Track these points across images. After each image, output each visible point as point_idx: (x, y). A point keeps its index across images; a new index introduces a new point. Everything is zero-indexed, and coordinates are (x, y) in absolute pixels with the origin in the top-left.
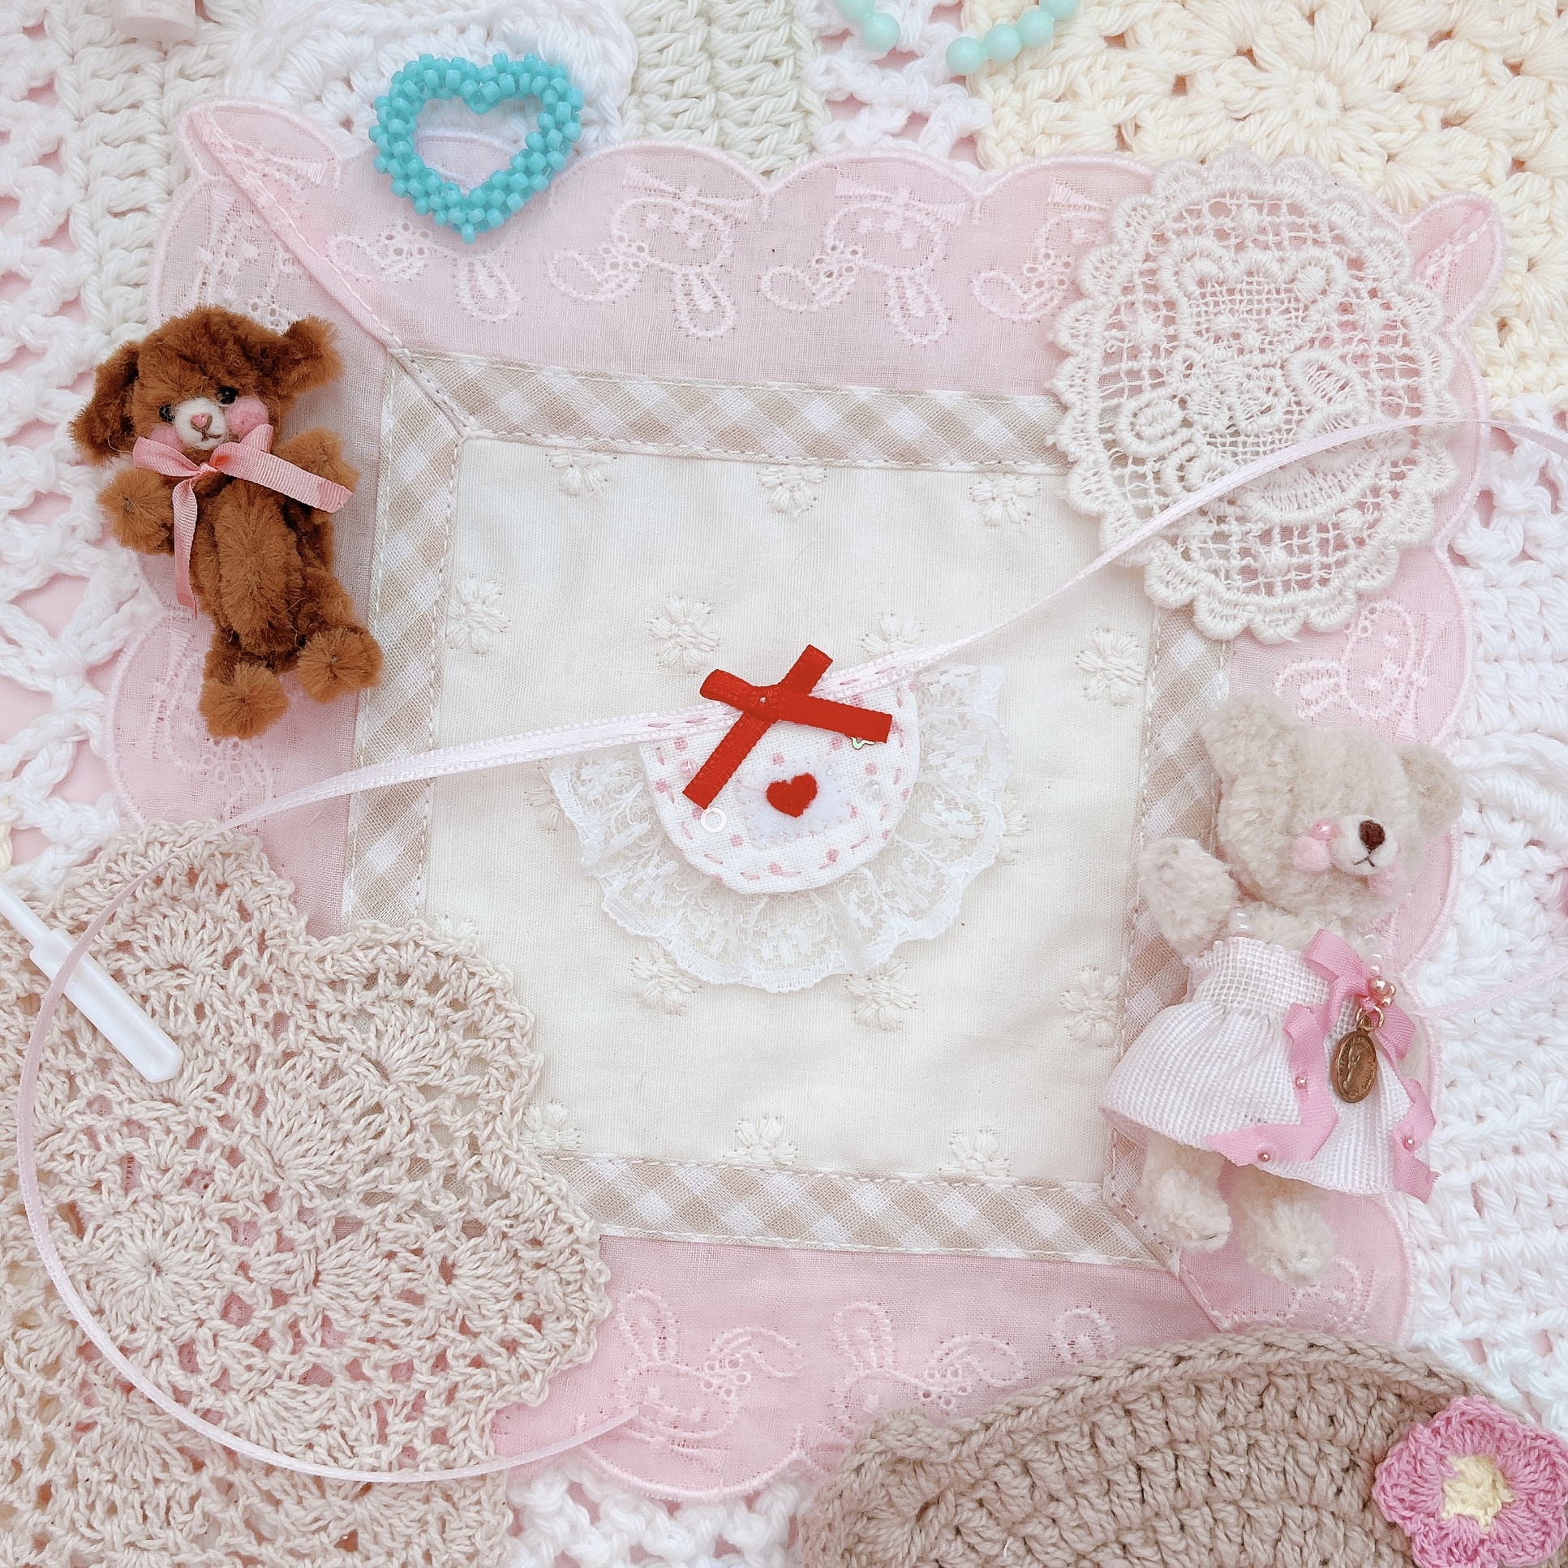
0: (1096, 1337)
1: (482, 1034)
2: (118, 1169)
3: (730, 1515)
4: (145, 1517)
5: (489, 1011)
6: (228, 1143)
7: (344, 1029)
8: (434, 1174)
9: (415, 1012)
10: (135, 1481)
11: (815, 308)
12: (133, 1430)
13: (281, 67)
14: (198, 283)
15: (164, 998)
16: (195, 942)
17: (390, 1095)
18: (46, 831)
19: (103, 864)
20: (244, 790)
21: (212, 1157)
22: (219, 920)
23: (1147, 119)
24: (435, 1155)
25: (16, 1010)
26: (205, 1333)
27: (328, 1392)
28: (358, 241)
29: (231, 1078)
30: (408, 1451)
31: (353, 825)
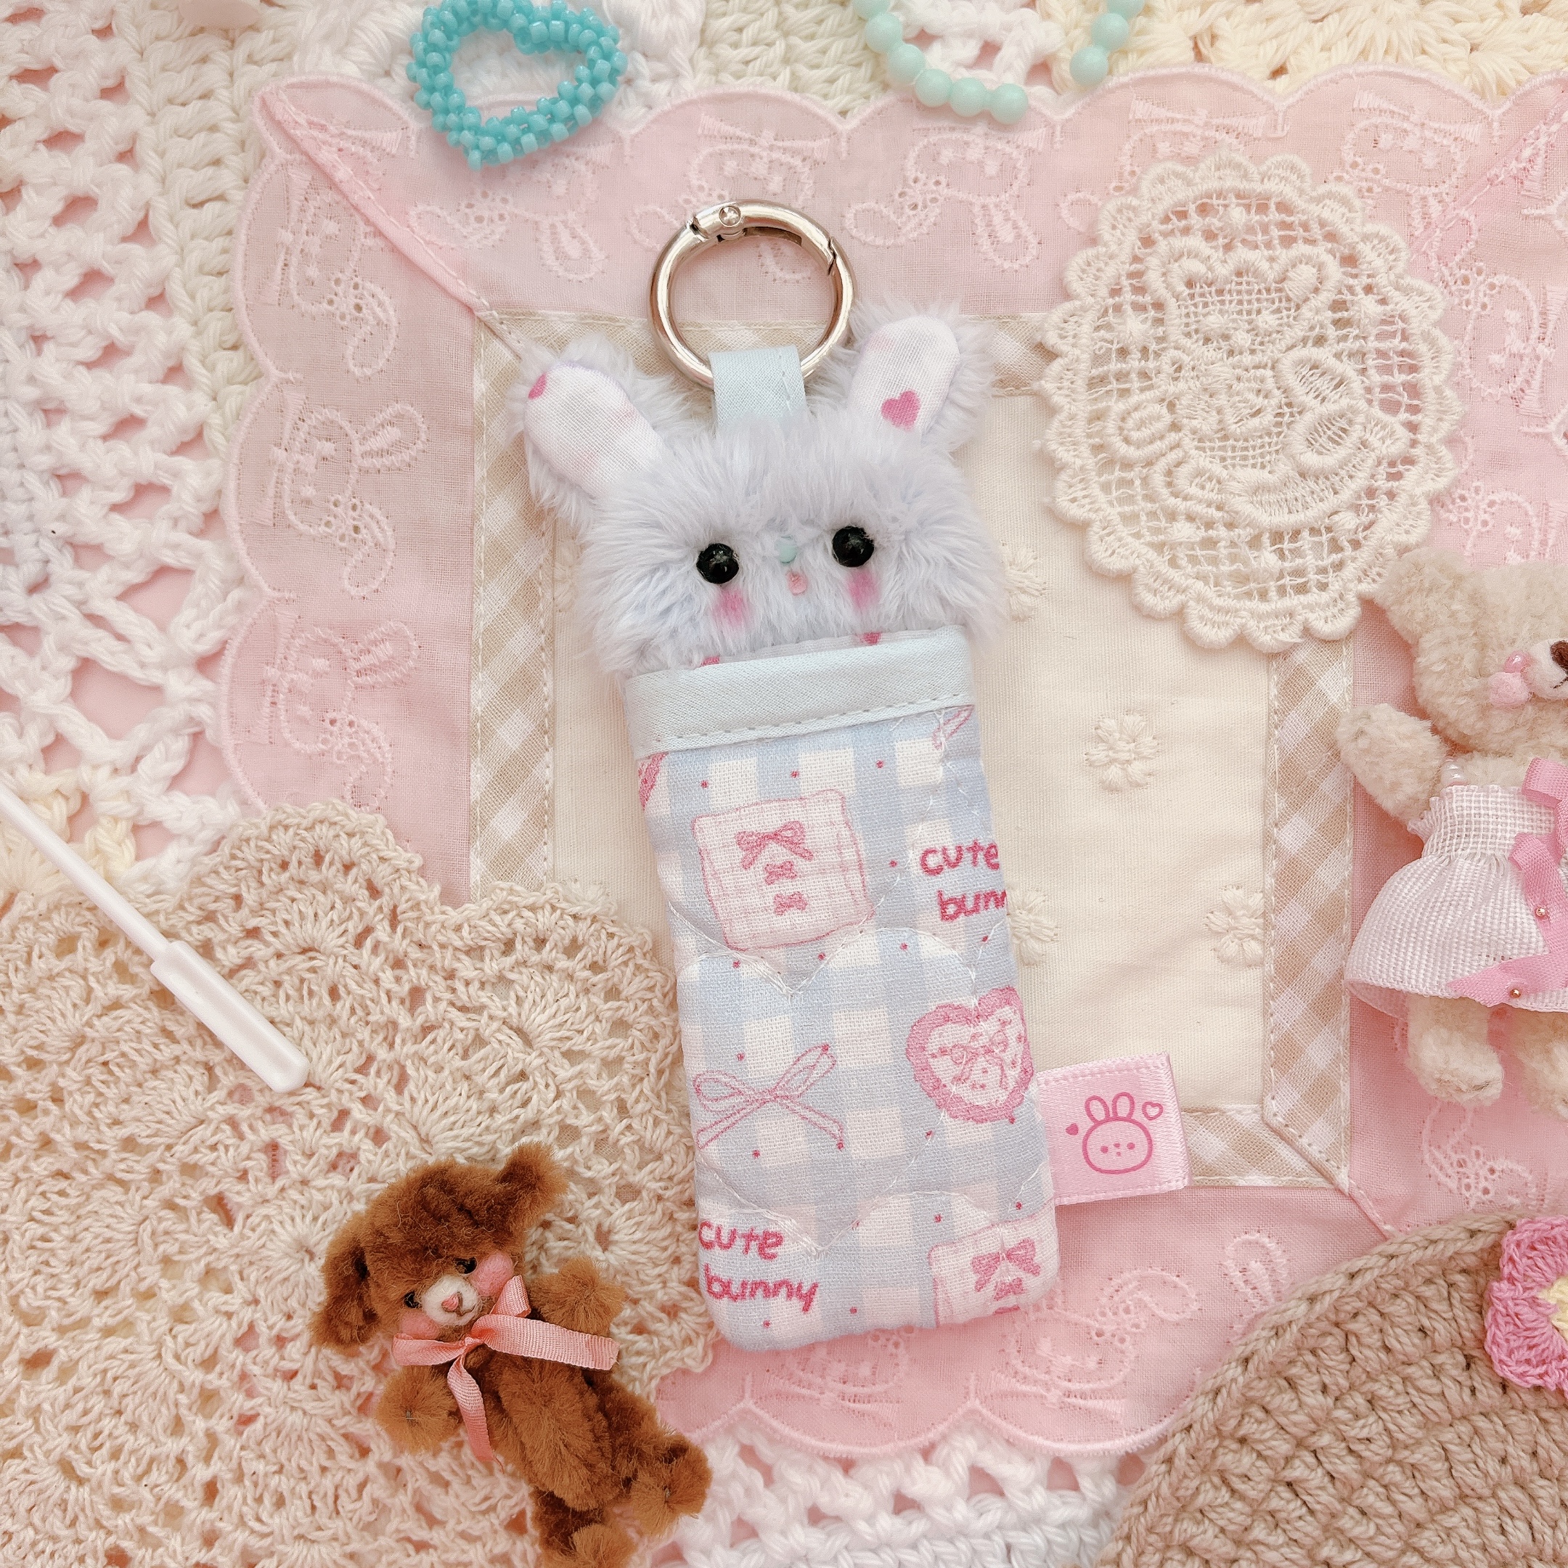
0: (1268, 1262)
1: (623, 995)
2: (262, 1156)
3: (908, 1469)
4: (313, 1508)
5: (629, 971)
6: (372, 1123)
7: (484, 997)
8: (585, 1140)
9: (555, 977)
10: (301, 1470)
11: (902, 240)
12: (296, 1419)
13: (347, 44)
14: (280, 264)
15: (297, 981)
16: (324, 922)
17: (534, 1060)
18: (167, 825)
19: (227, 851)
20: (363, 768)
21: (357, 1138)
22: (348, 900)
23: (1224, 27)
24: (584, 1119)
25: (150, 1004)
28: (438, 211)
29: (370, 1059)
31: (476, 794)
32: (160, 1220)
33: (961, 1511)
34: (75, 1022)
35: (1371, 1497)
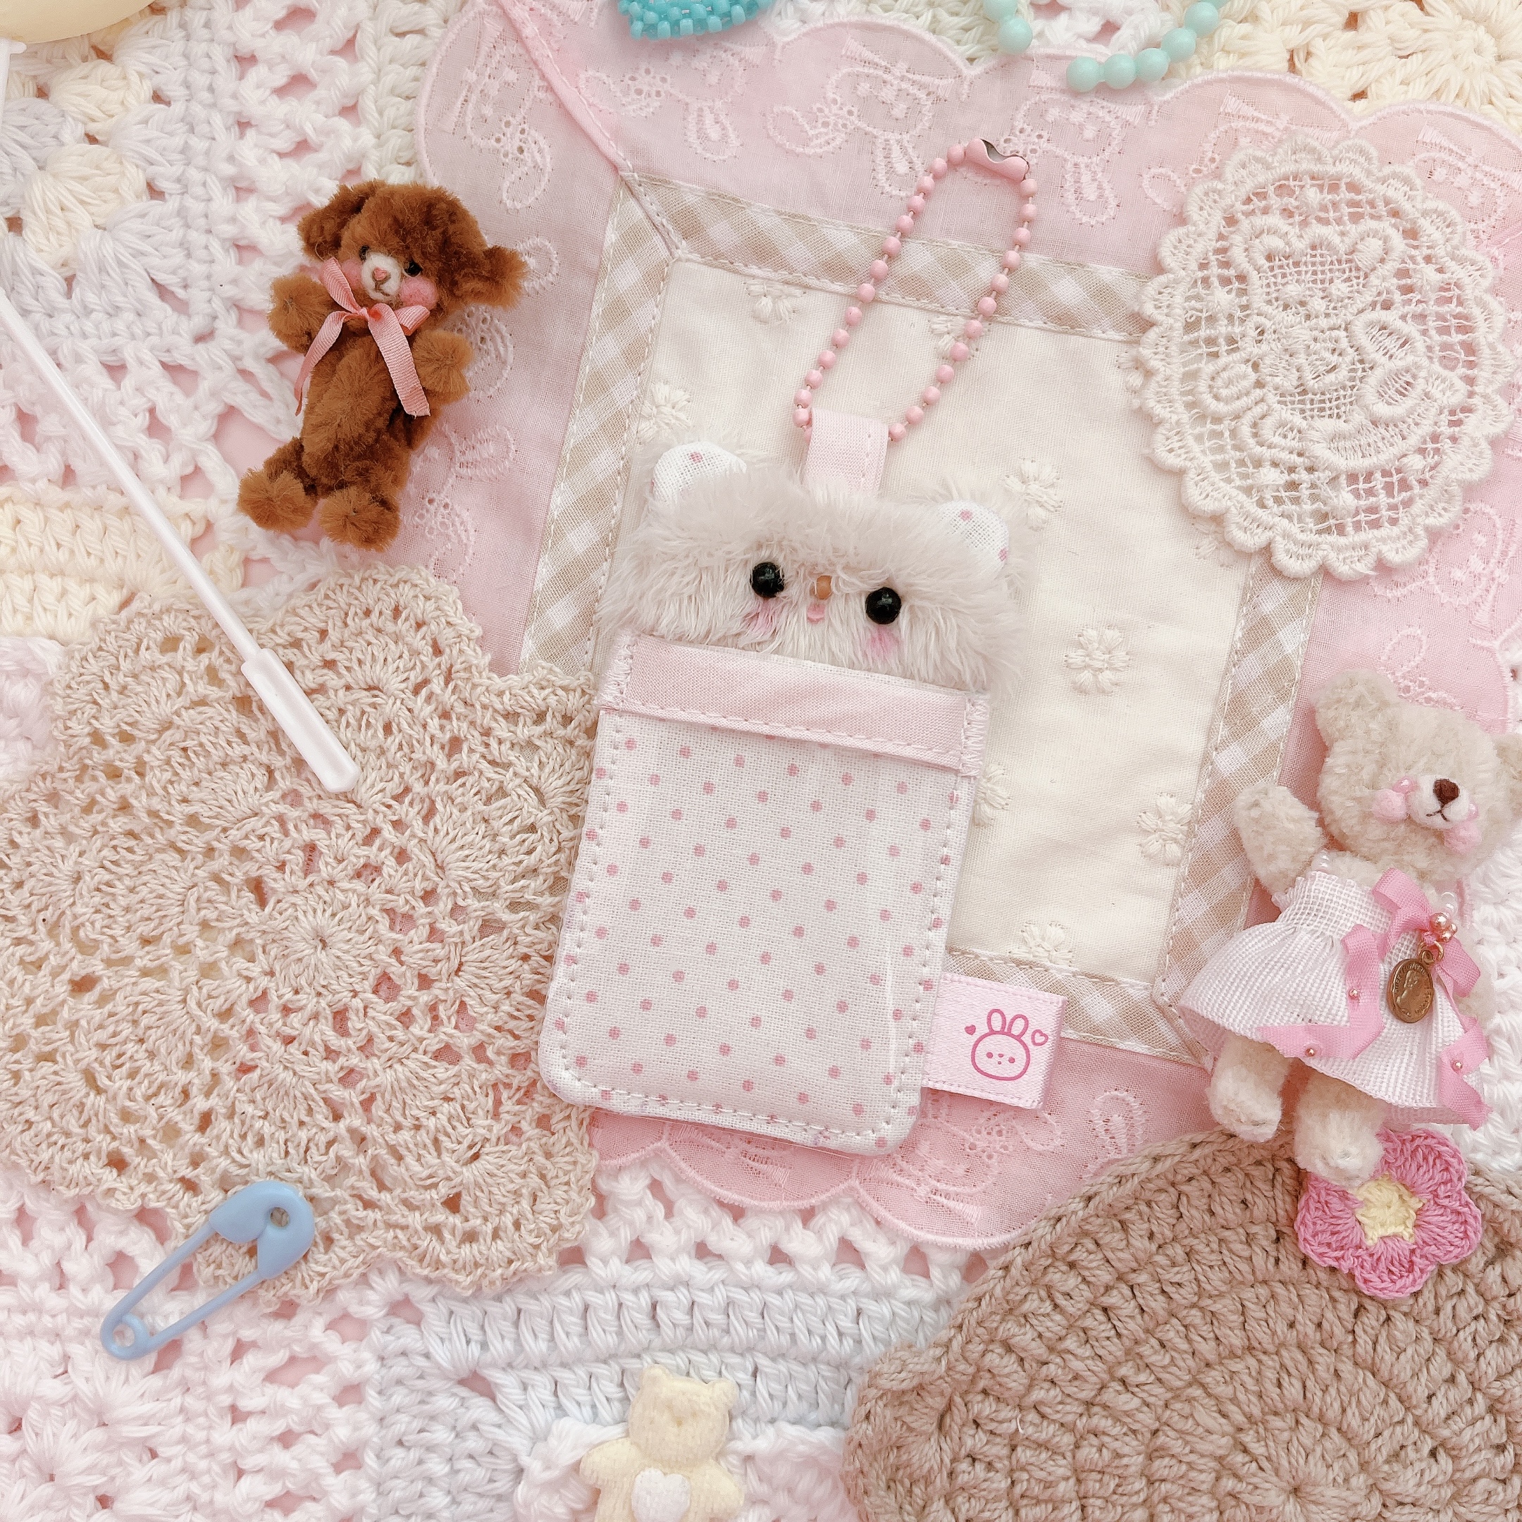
2: (301, 853)
3: (787, 1229)
4: (287, 1153)
6: (397, 843)
7: (512, 756)
9: (575, 751)
10: (283, 1120)
12: (286, 1077)
14: (461, 99)
15: (358, 713)
16: (391, 668)
17: (544, 817)
18: (274, 562)
19: (323, 591)
20: (449, 546)
21: (383, 854)
22: (415, 653)
23: (1319, 47)
25: (231, 707)
26: (357, 1003)
27: (454, 1070)
28: (605, 78)
29: (407, 790)
30: (516, 1130)
31: (539, 585)
32: (206, 889)
33: (825, 1272)
34: (166, 709)
35: (1172, 1333)
